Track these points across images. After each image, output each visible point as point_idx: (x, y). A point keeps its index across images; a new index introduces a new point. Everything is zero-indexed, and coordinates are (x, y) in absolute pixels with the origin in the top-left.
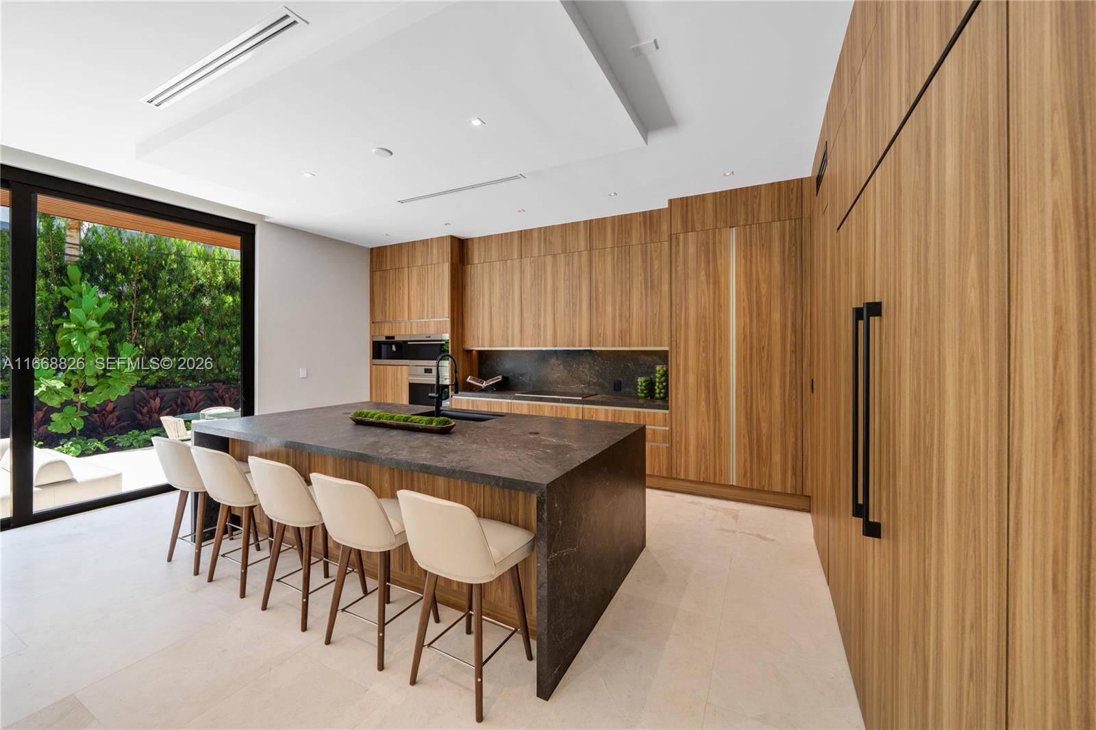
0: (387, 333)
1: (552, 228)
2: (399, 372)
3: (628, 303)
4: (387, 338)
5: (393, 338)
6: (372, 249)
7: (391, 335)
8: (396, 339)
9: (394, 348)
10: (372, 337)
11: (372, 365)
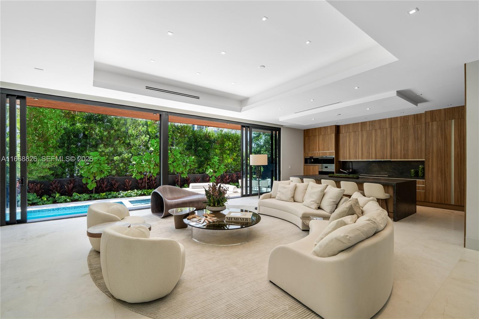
0: (310, 156)
1: (375, 121)
2: (315, 167)
3: (407, 145)
4: (310, 157)
5: (313, 157)
6: (304, 130)
7: (312, 156)
8: (314, 157)
9: (312, 160)
10: (304, 157)
11: (304, 165)
